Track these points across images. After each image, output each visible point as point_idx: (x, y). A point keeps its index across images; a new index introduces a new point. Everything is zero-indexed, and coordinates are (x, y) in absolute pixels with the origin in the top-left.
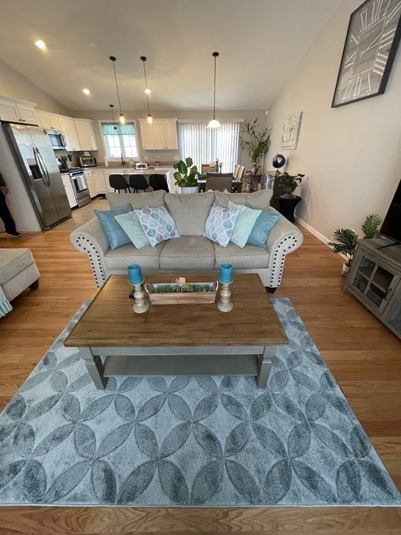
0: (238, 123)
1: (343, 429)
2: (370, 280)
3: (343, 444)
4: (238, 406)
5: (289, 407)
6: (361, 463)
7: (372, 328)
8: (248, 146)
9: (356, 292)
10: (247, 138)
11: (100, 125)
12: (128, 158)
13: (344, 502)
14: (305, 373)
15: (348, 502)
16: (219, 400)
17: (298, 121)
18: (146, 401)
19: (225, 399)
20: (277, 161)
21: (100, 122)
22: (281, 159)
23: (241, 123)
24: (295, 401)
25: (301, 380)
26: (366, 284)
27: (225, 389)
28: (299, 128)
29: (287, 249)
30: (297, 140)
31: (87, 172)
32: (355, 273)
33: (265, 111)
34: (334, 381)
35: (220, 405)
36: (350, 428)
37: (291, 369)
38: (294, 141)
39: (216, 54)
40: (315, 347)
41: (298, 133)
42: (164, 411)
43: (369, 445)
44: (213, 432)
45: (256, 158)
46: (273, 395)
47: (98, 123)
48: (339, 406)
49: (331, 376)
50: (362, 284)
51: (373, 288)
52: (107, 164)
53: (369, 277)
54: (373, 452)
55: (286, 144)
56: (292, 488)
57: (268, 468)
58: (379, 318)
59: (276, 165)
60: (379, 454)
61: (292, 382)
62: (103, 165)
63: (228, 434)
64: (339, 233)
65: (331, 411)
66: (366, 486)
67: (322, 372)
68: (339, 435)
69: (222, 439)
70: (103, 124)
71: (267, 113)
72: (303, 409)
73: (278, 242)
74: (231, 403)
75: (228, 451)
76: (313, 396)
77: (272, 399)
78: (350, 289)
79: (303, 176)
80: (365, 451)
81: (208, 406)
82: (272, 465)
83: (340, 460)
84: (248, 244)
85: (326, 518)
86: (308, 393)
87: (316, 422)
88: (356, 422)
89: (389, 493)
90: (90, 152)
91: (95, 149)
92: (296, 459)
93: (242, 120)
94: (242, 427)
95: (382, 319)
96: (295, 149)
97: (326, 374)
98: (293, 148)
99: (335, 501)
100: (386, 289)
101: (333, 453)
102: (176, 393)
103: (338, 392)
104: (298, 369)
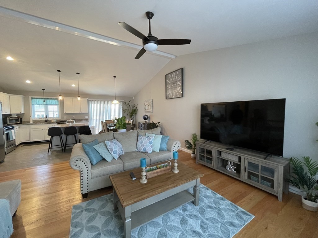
0: (121, 102)
1: (228, 205)
2: (205, 155)
3: (232, 210)
4: (195, 216)
5: (210, 207)
6: (239, 212)
7: (212, 173)
8: (127, 111)
9: (202, 162)
10: (126, 108)
11: (30, 99)
12: (50, 118)
13: (243, 225)
14: (206, 194)
15: (245, 224)
16: (187, 217)
17: (152, 102)
18: (157, 235)
19: (188, 216)
20: (145, 117)
21: (30, 97)
22: (147, 116)
23: (122, 102)
24: (210, 204)
25: (207, 197)
26: (204, 158)
27: (186, 212)
28: (153, 105)
29: (176, 149)
30: (153, 109)
31: (16, 127)
32: (199, 155)
33: (132, 97)
34: (215, 193)
35: (189, 219)
36: (229, 204)
37: (201, 195)
38: (152, 110)
39: (115, 77)
40: (202, 185)
41: (153, 107)
42: (169, 234)
43: (237, 206)
44: (194, 229)
45: (131, 116)
46: (203, 206)
47: (29, 98)
48: (223, 199)
49: (214, 192)
50: (202, 158)
51: (207, 158)
52: (31, 122)
53: (204, 154)
54: (239, 207)
55: (147, 110)
56: (230, 230)
57: (219, 229)
58: (213, 168)
59: (145, 119)
60: (241, 207)
61: (205, 199)
62: (28, 123)
63: (200, 227)
64: (186, 142)
65: (221, 202)
66: (244, 217)
67: (211, 192)
68: (229, 208)
69: (199, 229)
70: (32, 98)
71: (133, 98)
72: (214, 205)
73: (173, 146)
74: (191, 216)
75: (204, 232)
76: (214, 200)
77: (203, 207)
78: (198, 162)
79: (160, 123)
80: (238, 209)
81: (184, 222)
82: (220, 228)
83: (234, 214)
84: (160, 150)
85: (243, 233)
86: (212, 200)
87: (221, 208)
88: (230, 202)
89: (250, 215)
90: (17, 114)
91: (23, 113)
92: (224, 221)
93: (123, 101)
94: (202, 221)
95: (214, 168)
96: (153, 112)
97: (212, 192)
98: (152, 112)
99: (242, 226)
100: (211, 156)
101: (231, 213)
102: (168, 224)
103: (219, 195)
104: (203, 193)
